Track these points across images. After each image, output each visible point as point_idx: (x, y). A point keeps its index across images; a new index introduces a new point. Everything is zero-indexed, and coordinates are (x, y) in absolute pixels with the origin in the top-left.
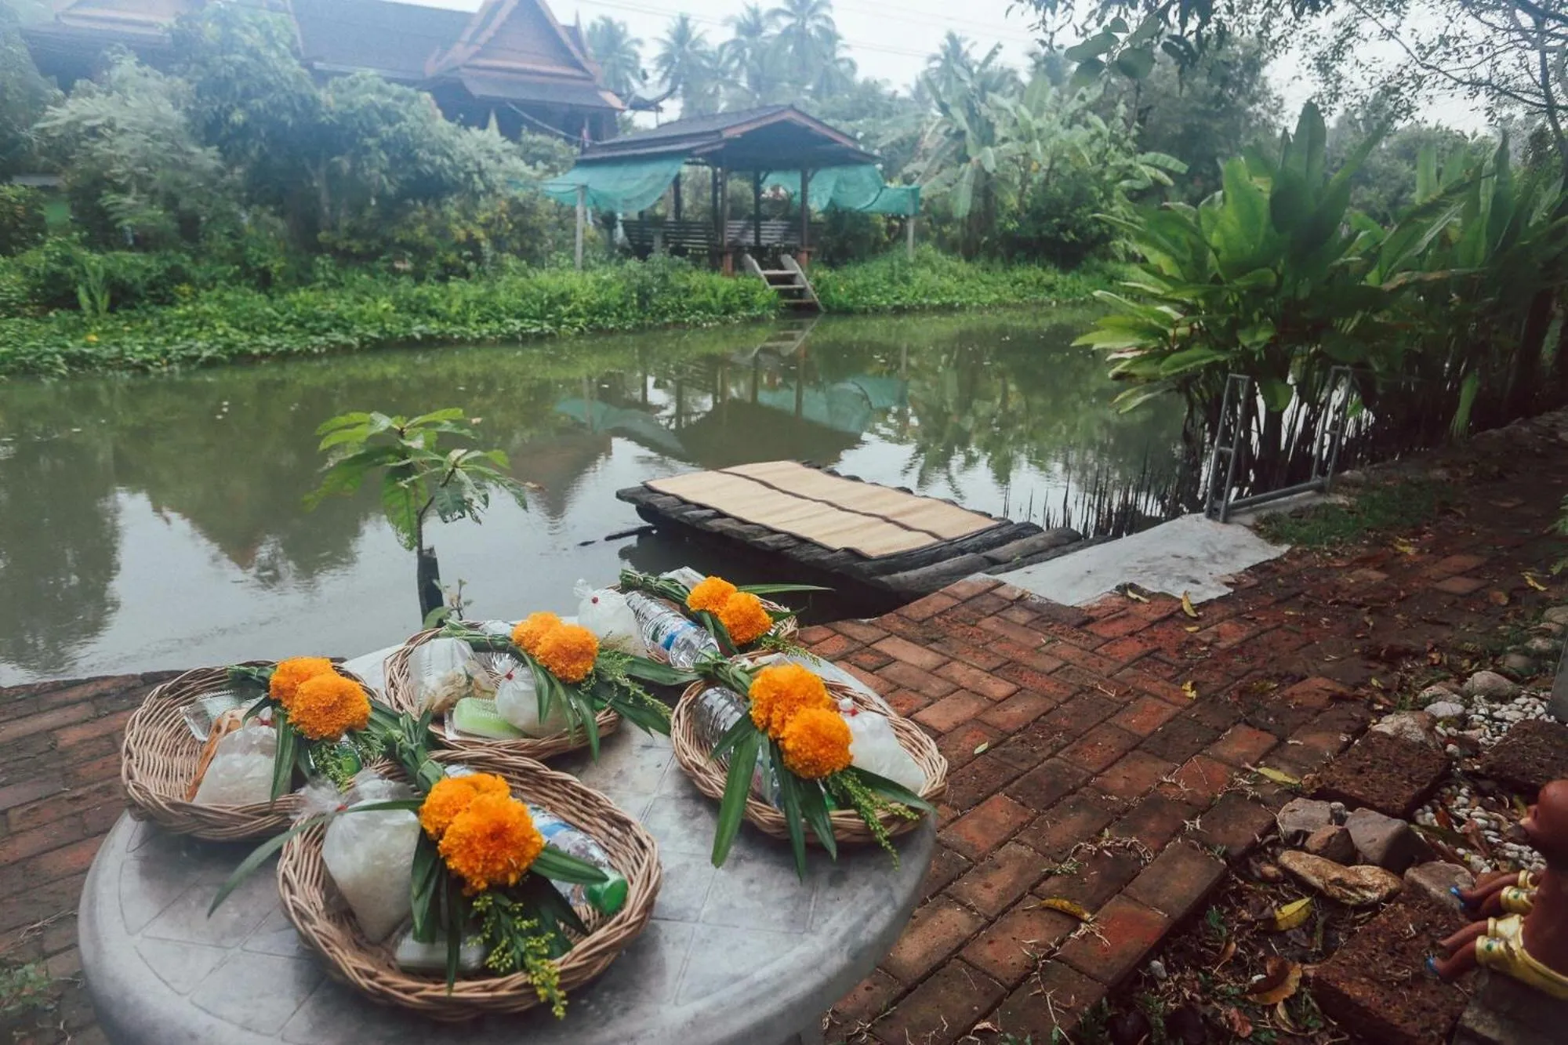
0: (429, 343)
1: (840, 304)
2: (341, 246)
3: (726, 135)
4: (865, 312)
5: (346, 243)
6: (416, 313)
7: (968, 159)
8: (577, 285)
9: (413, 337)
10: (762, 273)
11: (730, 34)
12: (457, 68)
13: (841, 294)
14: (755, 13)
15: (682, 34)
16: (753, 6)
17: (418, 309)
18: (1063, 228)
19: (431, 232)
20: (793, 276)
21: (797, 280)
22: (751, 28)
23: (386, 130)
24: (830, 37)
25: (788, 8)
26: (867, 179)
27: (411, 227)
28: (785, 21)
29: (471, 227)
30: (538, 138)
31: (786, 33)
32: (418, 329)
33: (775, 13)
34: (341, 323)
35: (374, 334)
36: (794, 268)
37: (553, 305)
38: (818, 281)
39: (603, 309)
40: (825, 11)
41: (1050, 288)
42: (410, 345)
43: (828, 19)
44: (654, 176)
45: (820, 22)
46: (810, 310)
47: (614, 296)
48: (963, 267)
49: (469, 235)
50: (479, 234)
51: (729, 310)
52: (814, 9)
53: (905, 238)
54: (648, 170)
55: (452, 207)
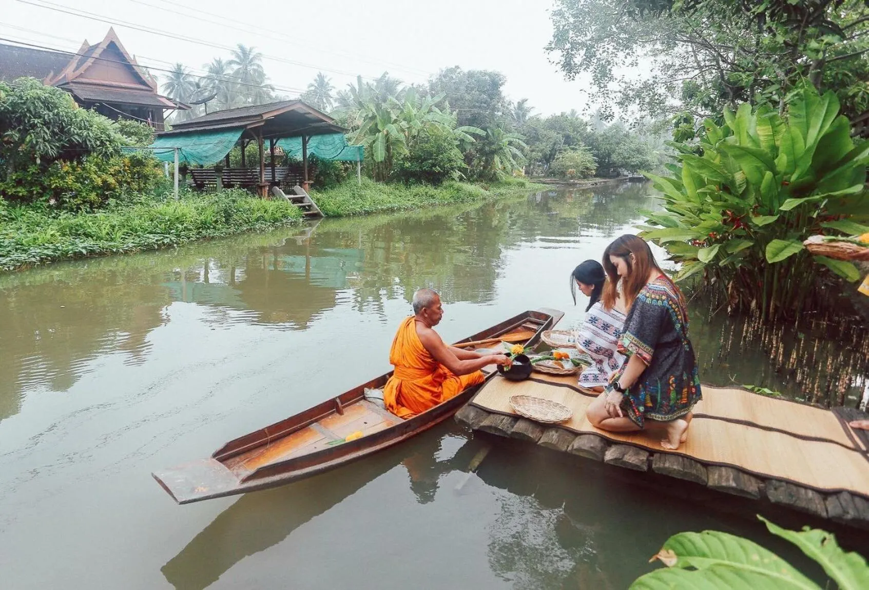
0: (92, 255)
1: (334, 212)
2: (10, 191)
3: (265, 117)
4: (348, 216)
5: (14, 190)
6: (77, 235)
7: (379, 131)
8: (186, 211)
9: (81, 253)
10: (287, 197)
11: (205, 73)
12: (68, 83)
13: (331, 207)
14: (219, 62)
15: (178, 73)
16: (218, 59)
17: (76, 232)
18: (434, 165)
19: (77, 180)
20: (303, 198)
21: (306, 200)
22: (217, 69)
23: (48, 115)
24: (261, 75)
25: (238, 60)
26: (337, 141)
27: (63, 178)
28: (236, 67)
29: (104, 176)
30: (128, 123)
31: (237, 72)
32: (82, 245)
33: (231, 62)
34: (20, 247)
35: (50, 252)
36: (304, 193)
37: (171, 224)
38: (318, 200)
39: (204, 225)
40: (257, 62)
41: (432, 197)
42: (78, 257)
43: (258, 66)
44: (221, 142)
45: (255, 67)
46: (316, 216)
47: (208, 216)
48: (386, 188)
49: (104, 182)
50: (111, 180)
51: (276, 220)
52: (252, 60)
53: (356, 173)
54: (215, 139)
55: (90, 164)
